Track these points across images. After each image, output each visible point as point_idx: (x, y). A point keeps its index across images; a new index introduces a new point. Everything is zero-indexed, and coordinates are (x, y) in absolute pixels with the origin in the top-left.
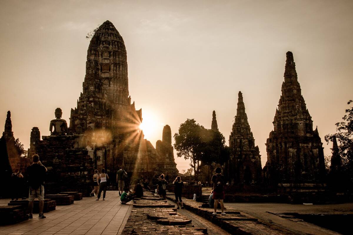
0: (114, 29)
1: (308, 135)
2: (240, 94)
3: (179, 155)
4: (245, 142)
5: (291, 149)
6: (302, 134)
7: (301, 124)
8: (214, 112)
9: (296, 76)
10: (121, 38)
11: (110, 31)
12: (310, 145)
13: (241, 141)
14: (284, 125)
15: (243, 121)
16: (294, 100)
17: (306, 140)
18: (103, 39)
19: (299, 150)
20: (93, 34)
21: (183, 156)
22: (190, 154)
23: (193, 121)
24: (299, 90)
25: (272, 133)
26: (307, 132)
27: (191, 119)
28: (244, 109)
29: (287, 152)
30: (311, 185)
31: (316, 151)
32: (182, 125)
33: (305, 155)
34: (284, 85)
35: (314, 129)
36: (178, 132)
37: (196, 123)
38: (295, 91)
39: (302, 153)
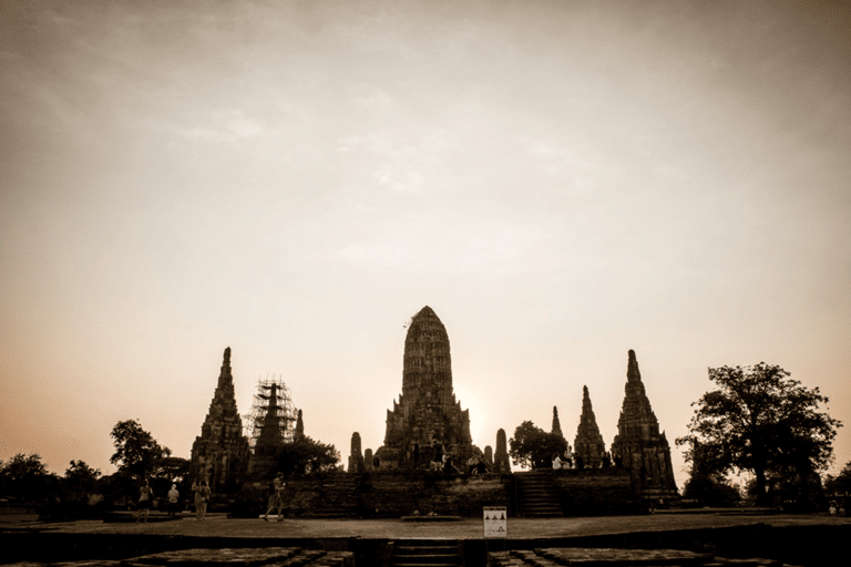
0: (435, 316)
1: (654, 439)
2: (585, 389)
3: (515, 463)
4: (594, 447)
5: (635, 455)
6: (647, 438)
7: (646, 427)
8: (555, 408)
9: (639, 377)
10: (443, 326)
11: (431, 319)
12: (655, 449)
13: (588, 446)
14: (628, 428)
15: (589, 421)
16: (638, 402)
17: (651, 444)
18: (423, 329)
19: (643, 455)
20: (410, 321)
21: (520, 465)
22: (529, 462)
23: (530, 423)
24: (643, 391)
25: (616, 438)
26: (652, 436)
27: (528, 420)
28: (590, 406)
29: (631, 458)
30: (657, 491)
31: (661, 455)
32: (518, 428)
33: (650, 461)
34: (627, 386)
35: (661, 432)
36: (513, 436)
37: (534, 426)
38: (639, 393)
39: (647, 458)
